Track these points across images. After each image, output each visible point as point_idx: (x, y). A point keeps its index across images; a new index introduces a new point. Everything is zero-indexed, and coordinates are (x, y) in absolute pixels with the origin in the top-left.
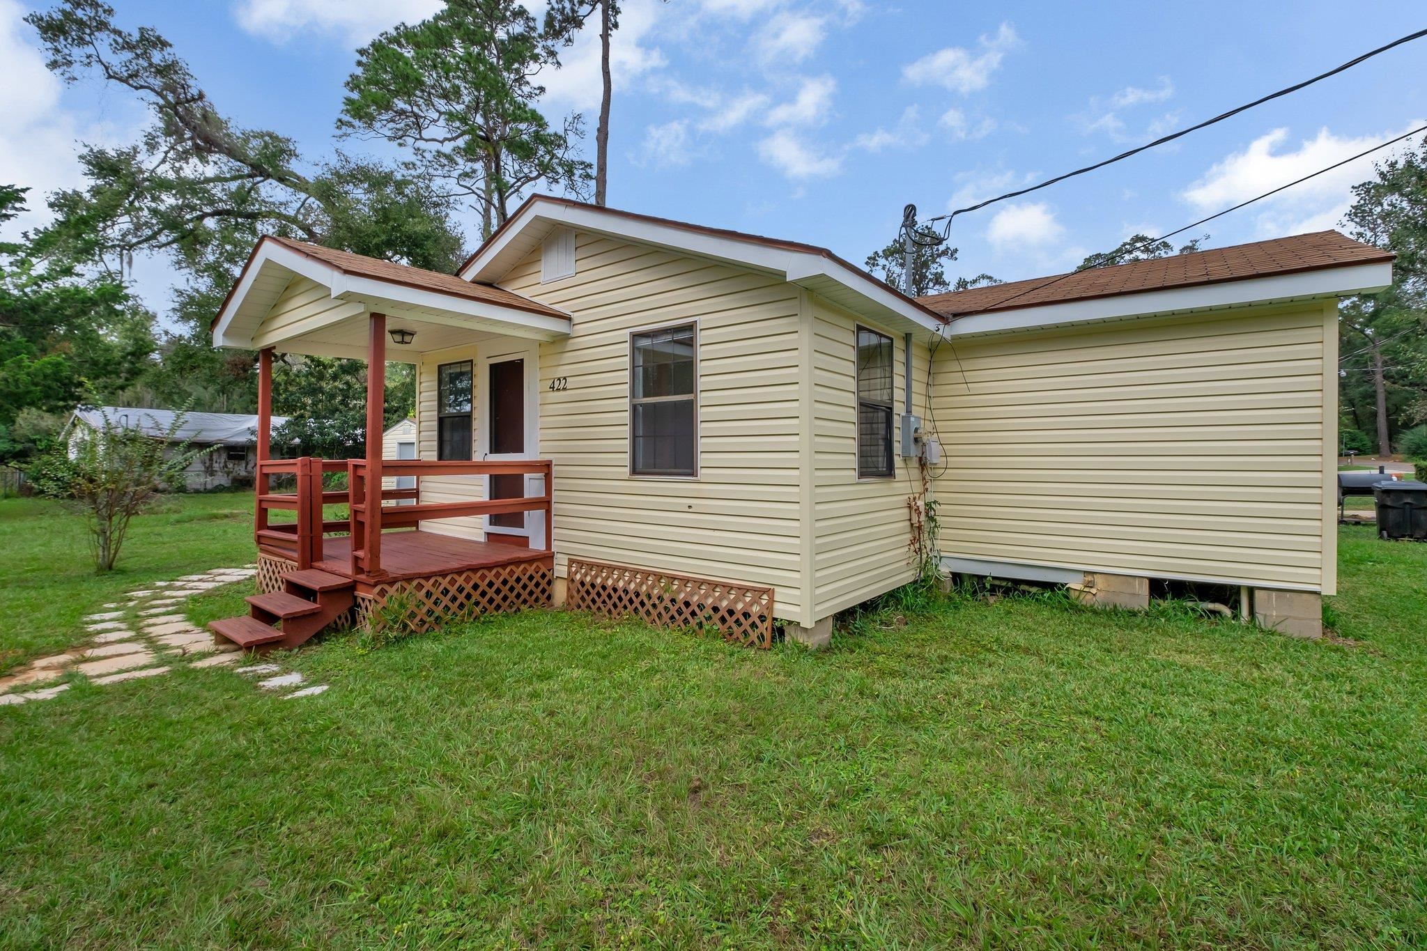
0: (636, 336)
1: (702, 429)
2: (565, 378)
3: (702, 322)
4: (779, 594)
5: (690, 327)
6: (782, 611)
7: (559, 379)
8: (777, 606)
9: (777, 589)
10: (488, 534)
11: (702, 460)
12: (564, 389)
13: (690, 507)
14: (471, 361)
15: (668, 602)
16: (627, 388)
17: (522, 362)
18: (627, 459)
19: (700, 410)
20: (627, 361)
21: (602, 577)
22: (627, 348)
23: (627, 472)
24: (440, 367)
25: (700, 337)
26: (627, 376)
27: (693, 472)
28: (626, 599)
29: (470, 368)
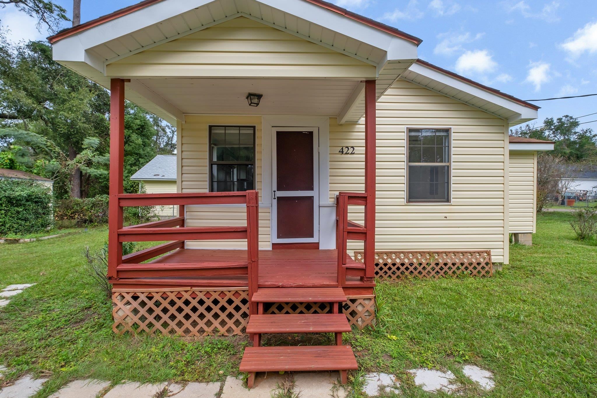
0: (410, 130)
1: (453, 180)
2: (352, 147)
3: (454, 129)
4: (493, 252)
5: (447, 131)
6: (494, 259)
7: (347, 147)
8: (492, 257)
9: (491, 250)
10: (274, 245)
11: (453, 194)
12: (352, 153)
13: (446, 217)
14: (254, 127)
15: (433, 265)
16: (404, 158)
17: (311, 133)
18: (404, 194)
19: (452, 171)
20: (404, 143)
21: (383, 259)
22: (404, 136)
23: (404, 201)
24: (211, 127)
25: (453, 136)
26: (404, 150)
27: (448, 200)
28: (403, 269)
29: (252, 132)
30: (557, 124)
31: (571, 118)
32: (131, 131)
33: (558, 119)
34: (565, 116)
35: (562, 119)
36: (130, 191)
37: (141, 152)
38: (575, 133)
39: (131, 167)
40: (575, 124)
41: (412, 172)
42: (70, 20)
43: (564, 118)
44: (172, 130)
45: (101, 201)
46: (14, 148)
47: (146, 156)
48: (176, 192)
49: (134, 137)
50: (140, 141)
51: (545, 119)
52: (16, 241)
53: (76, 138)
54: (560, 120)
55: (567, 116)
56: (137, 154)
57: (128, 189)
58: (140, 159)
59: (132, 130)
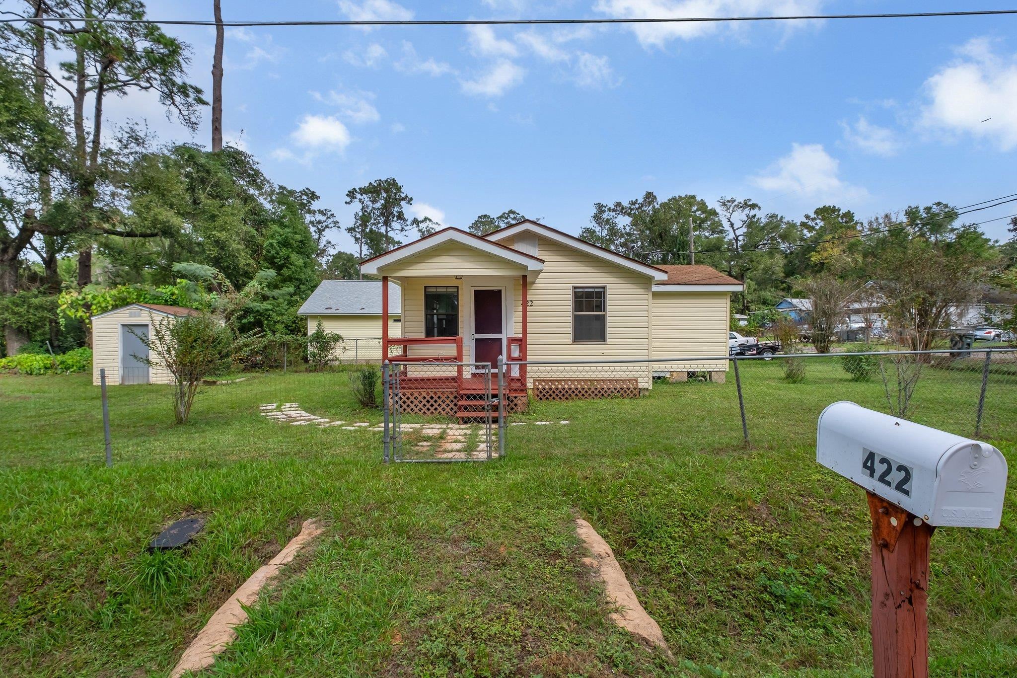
0: (575, 288)
1: (608, 325)
2: (532, 301)
3: (608, 286)
4: (640, 380)
5: (604, 287)
6: (640, 386)
8: (639, 384)
9: (639, 378)
11: (608, 336)
12: (531, 306)
13: (603, 353)
14: (458, 287)
15: (593, 389)
16: (570, 308)
17: (500, 291)
18: (571, 336)
19: (608, 318)
20: (571, 297)
21: (555, 385)
22: (571, 292)
23: (570, 341)
24: (425, 287)
25: (608, 292)
26: (570, 303)
27: (604, 340)
28: (570, 392)
29: (456, 290)
30: (926, 215)
31: (946, 206)
32: (290, 250)
33: (925, 209)
34: (936, 204)
35: (931, 208)
36: (292, 328)
37: (303, 276)
38: (953, 230)
39: (291, 296)
40: (952, 215)
41: (577, 319)
42: (207, 104)
43: (935, 206)
44: (318, 228)
45: (273, 341)
46: (181, 283)
47: (307, 281)
48: (400, 337)
49: (294, 257)
50: (301, 262)
51: (906, 208)
52: (214, 383)
53: (226, 261)
54: (928, 209)
55: (939, 204)
56: (297, 279)
57: (290, 326)
58: (301, 286)
59: (291, 248)
